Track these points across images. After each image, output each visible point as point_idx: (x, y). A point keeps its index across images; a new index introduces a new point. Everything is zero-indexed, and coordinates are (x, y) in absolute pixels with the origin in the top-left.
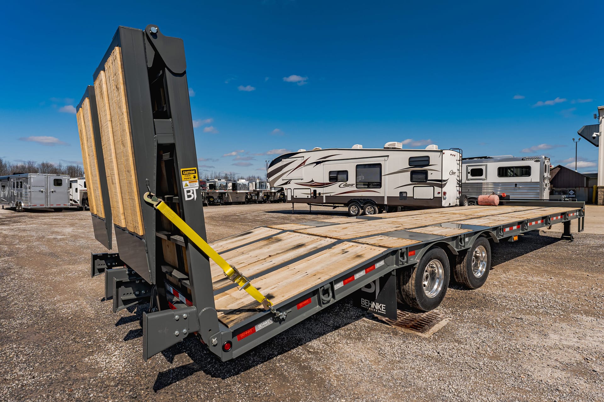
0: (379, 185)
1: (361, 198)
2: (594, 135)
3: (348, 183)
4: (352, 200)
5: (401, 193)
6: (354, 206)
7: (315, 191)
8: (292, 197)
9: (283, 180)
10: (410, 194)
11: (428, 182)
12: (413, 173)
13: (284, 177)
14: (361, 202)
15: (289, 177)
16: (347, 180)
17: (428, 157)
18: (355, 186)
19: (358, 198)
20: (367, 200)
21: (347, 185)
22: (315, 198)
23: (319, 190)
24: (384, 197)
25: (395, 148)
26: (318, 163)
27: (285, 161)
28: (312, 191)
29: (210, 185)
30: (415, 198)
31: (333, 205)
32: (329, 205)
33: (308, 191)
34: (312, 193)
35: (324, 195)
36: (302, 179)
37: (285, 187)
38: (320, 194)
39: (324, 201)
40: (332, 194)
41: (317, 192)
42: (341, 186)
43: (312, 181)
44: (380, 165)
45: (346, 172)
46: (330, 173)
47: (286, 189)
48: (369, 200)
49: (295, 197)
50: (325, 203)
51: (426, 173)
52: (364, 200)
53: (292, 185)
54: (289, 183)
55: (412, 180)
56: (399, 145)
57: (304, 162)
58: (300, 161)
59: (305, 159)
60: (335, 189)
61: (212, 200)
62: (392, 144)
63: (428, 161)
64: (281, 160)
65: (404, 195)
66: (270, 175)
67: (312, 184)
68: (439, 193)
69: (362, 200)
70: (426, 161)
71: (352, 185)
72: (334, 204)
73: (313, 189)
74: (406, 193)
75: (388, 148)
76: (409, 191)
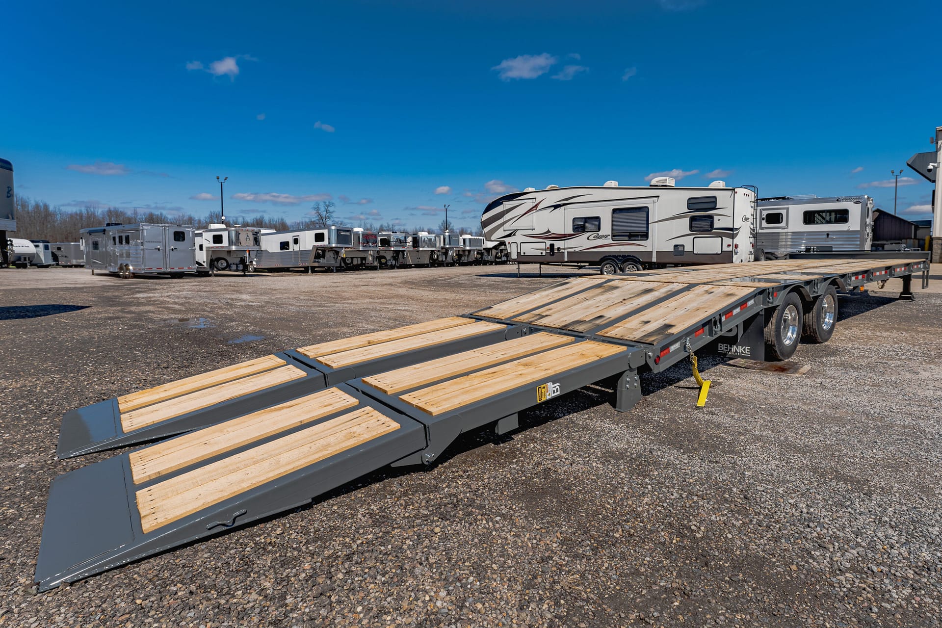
0: (645, 236)
1: (619, 254)
2: (930, 167)
3: (600, 233)
4: (606, 256)
5: (676, 246)
6: (608, 266)
7: (552, 246)
8: (519, 254)
9: (504, 231)
10: (688, 248)
11: (714, 231)
12: (693, 219)
13: (506, 227)
14: (618, 259)
15: (515, 226)
16: (599, 229)
17: (715, 197)
18: (610, 237)
19: (614, 254)
20: (628, 256)
21: (598, 237)
22: (553, 256)
23: (558, 244)
24: (652, 252)
25: (666, 186)
26: (556, 207)
27: (508, 205)
28: (548, 246)
29: (381, 239)
30: (695, 253)
31: (576, 264)
32: (571, 264)
33: (543, 246)
34: (548, 248)
35: (566, 251)
36: (532, 230)
37: (507, 240)
38: (559, 249)
39: (566, 259)
40: (577, 250)
41: (556, 247)
42: (590, 238)
43: (548, 231)
44: (645, 210)
45: (597, 219)
46: (574, 220)
47: (509, 243)
48: (630, 256)
49: (522, 254)
50: (566, 262)
51: (711, 217)
52: (624, 256)
53: (518, 238)
54: (514, 235)
55: (691, 229)
56: (671, 182)
57: (536, 206)
58: (529, 204)
59: (537, 201)
60: (582, 243)
61: (383, 261)
62: (662, 180)
63: (715, 203)
64: (502, 203)
65: (681, 249)
66: (485, 224)
67: (548, 235)
68: (729, 246)
69: (620, 256)
70: (712, 203)
71: (607, 236)
72: (578, 262)
73: (549, 242)
74: (683, 246)
75: (657, 186)
76: (687, 244)
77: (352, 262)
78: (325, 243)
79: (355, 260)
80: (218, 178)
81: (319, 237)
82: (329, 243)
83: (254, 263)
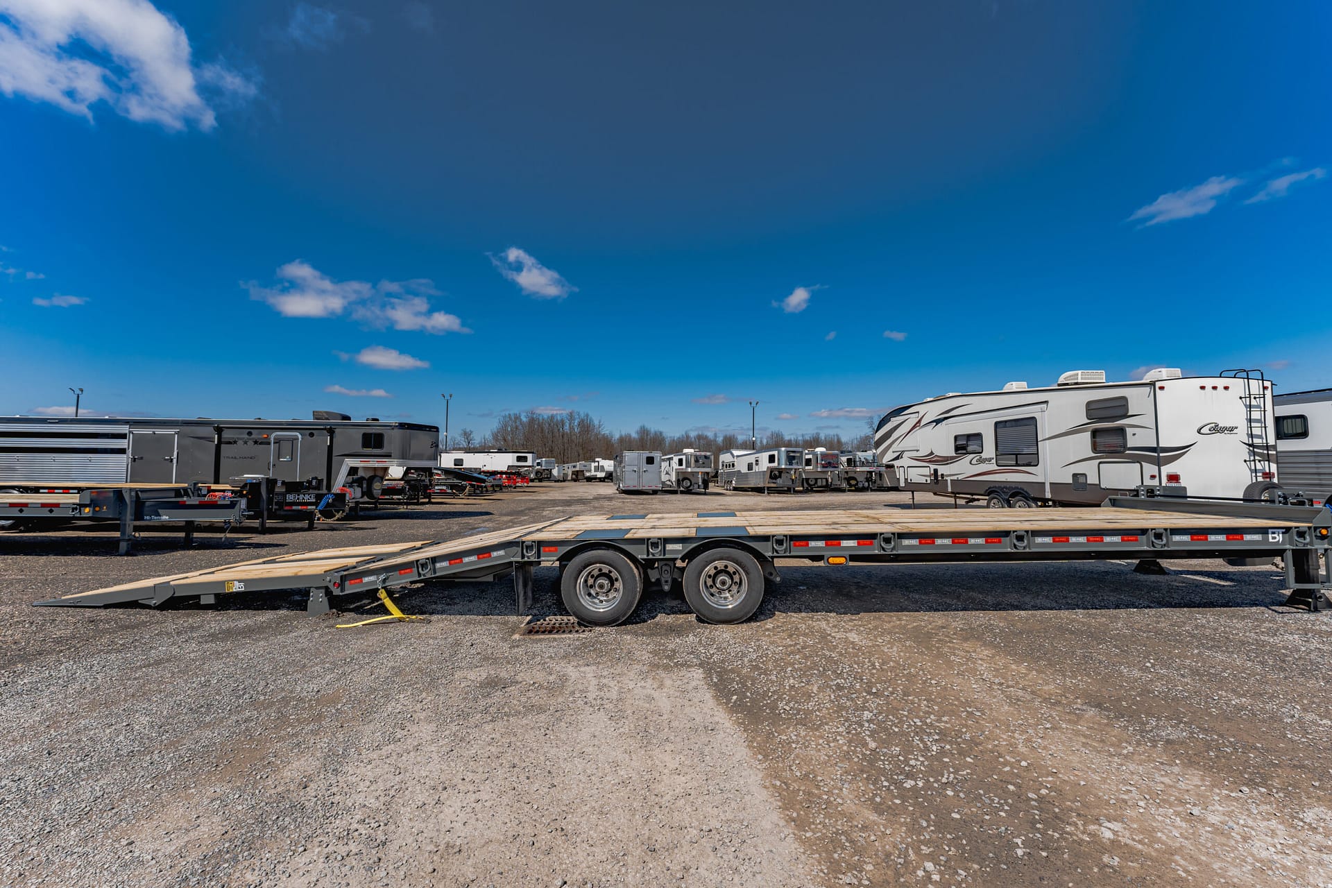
0: (1034, 459)
1: (1005, 485)
3: (984, 455)
4: (992, 487)
5: (1075, 476)
6: (995, 500)
7: (936, 471)
8: (906, 480)
9: (893, 452)
10: (1092, 479)
11: (1127, 452)
12: (1095, 433)
13: (894, 447)
15: (902, 447)
17: (1124, 399)
18: (994, 461)
19: (1000, 485)
20: (1015, 488)
21: (980, 461)
22: (937, 483)
23: (942, 470)
24: (1044, 483)
26: (938, 422)
27: (895, 421)
28: (930, 471)
30: (1102, 486)
33: (926, 471)
34: (932, 474)
35: (949, 479)
36: (918, 451)
37: (896, 463)
38: (942, 476)
39: (950, 490)
40: (960, 477)
41: (939, 474)
42: (972, 462)
43: (932, 453)
44: (1032, 421)
45: (978, 436)
46: (956, 438)
47: (897, 467)
48: (1018, 488)
49: (909, 481)
51: (1121, 431)
52: (1011, 488)
53: (905, 462)
54: (902, 457)
55: (1095, 448)
57: (920, 421)
58: (913, 420)
59: (920, 416)
60: (964, 468)
62: (1070, 376)
63: (1126, 407)
64: (890, 420)
65: (1082, 480)
66: (877, 444)
67: (932, 458)
68: (1153, 477)
69: (1006, 488)
70: (1119, 408)
71: (990, 460)
73: (933, 467)
74: (1085, 475)
75: (1067, 384)
76: (1090, 471)
77: (816, 483)
78: (775, 464)
79: (819, 481)
80: (751, 404)
81: (772, 459)
82: (779, 464)
83: (733, 482)
